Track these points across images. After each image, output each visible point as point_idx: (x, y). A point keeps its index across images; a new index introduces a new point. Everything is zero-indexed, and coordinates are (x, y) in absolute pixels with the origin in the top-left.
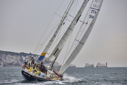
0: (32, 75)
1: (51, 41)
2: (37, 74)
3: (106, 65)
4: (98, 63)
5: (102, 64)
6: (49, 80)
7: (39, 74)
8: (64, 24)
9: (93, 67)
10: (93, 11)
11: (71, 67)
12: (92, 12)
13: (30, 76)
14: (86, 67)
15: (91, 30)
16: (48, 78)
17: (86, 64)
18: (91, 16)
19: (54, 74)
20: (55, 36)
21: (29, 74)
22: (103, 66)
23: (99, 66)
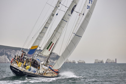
0: (22, 70)
1: (42, 33)
2: (27, 69)
3: (116, 61)
4: (108, 59)
5: (112, 60)
6: (41, 75)
7: (30, 70)
8: (57, 15)
9: (102, 63)
10: (91, 1)
11: (81, 63)
12: (90, 3)
13: (18, 71)
14: (95, 63)
15: (88, 22)
16: (41, 74)
17: (96, 60)
18: (88, 7)
19: (50, 70)
20: (46, 27)
21: (18, 70)
22: (113, 62)
23: (108, 62)
